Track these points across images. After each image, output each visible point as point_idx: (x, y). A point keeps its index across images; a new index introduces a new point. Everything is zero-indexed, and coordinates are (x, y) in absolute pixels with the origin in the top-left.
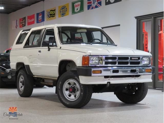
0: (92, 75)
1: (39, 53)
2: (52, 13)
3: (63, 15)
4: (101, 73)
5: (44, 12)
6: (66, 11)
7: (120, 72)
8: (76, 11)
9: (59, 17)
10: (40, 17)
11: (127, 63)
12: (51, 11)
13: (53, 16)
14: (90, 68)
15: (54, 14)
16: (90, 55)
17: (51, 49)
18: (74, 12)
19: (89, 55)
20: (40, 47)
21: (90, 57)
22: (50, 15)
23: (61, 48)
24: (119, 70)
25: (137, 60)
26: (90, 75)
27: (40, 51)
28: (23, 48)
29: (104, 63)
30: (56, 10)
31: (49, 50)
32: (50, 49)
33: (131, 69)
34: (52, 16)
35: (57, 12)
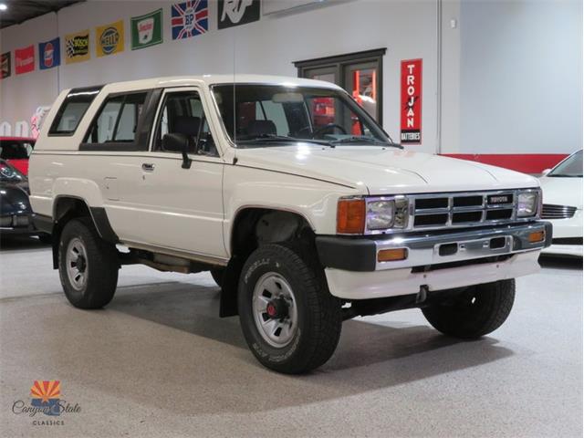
0: (378, 268)
1: (145, 173)
2: (79, 43)
3: (108, 49)
4: (405, 258)
5: (58, 39)
6: (117, 40)
7: (460, 249)
8: (142, 40)
9: (98, 56)
10: (49, 53)
11: (477, 216)
12: (77, 38)
13: (83, 51)
14: (370, 242)
15: (86, 48)
16: (369, 196)
17: (193, 163)
18: (136, 44)
19: (364, 196)
20: (148, 150)
21: (368, 200)
22: (76, 48)
23: (235, 160)
24: (458, 242)
25: (505, 203)
26: (372, 268)
27: (148, 167)
28: (77, 149)
29: (411, 219)
30: (90, 37)
31: (187, 164)
32: (191, 161)
33: (489, 239)
34: (80, 51)
35: (93, 43)
